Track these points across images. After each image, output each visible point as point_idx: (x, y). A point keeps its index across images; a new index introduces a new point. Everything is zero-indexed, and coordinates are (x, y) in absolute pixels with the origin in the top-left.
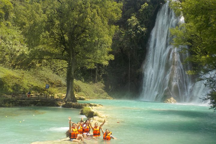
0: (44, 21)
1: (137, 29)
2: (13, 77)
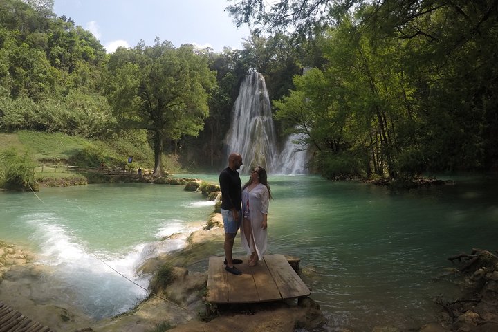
0: (136, 86)
1: (221, 98)
2: (93, 149)
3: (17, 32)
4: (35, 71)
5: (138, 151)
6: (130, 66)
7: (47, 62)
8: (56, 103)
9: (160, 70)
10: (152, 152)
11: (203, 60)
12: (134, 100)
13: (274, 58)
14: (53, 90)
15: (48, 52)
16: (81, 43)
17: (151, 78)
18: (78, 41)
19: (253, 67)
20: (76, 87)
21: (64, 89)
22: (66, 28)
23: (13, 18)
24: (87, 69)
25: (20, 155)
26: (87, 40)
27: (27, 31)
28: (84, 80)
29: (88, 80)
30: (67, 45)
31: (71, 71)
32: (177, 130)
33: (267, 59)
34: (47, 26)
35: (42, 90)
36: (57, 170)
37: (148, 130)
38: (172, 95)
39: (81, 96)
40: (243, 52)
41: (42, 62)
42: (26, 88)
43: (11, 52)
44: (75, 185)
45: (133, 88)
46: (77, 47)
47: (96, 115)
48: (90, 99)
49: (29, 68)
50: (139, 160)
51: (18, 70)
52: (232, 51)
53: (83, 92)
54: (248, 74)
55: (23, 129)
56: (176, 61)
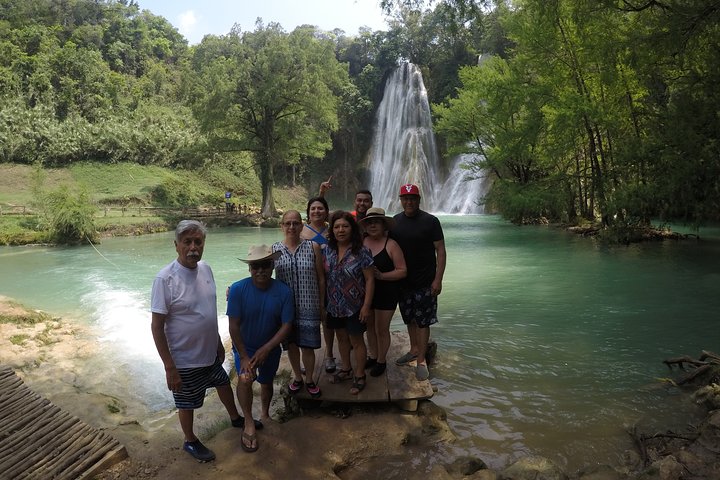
0: (232, 91)
3: (58, 27)
4: (88, 79)
5: (240, 182)
6: (221, 63)
7: (104, 65)
8: (120, 121)
9: (265, 65)
10: (259, 182)
11: (328, 48)
12: (230, 110)
13: (435, 41)
14: (115, 103)
15: (105, 50)
16: (152, 34)
17: (253, 77)
18: (146, 33)
19: (404, 56)
20: (149, 96)
21: (131, 101)
22: (128, 15)
23: (50, 8)
24: (163, 70)
25: (73, 196)
26: (158, 29)
27: (72, 26)
28: (158, 86)
29: (165, 86)
30: (131, 38)
31: (139, 74)
32: (294, 151)
33: (424, 44)
34: (100, 15)
35: (100, 104)
36: (126, 214)
37: (253, 151)
38: (284, 100)
39: (155, 108)
40: (389, 34)
41: (97, 65)
42: (77, 103)
43: (52, 56)
44: (151, 232)
45: (228, 93)
46: (147, 40)
47: (178, 134)
48: (169, 112)
49: (79, 76)
50: (241, 194)
51: (63, 80)
52: (371, 33)
53: (159, 103)
54: (396, 66)
55: (76, 160)
56: (288, 52)
